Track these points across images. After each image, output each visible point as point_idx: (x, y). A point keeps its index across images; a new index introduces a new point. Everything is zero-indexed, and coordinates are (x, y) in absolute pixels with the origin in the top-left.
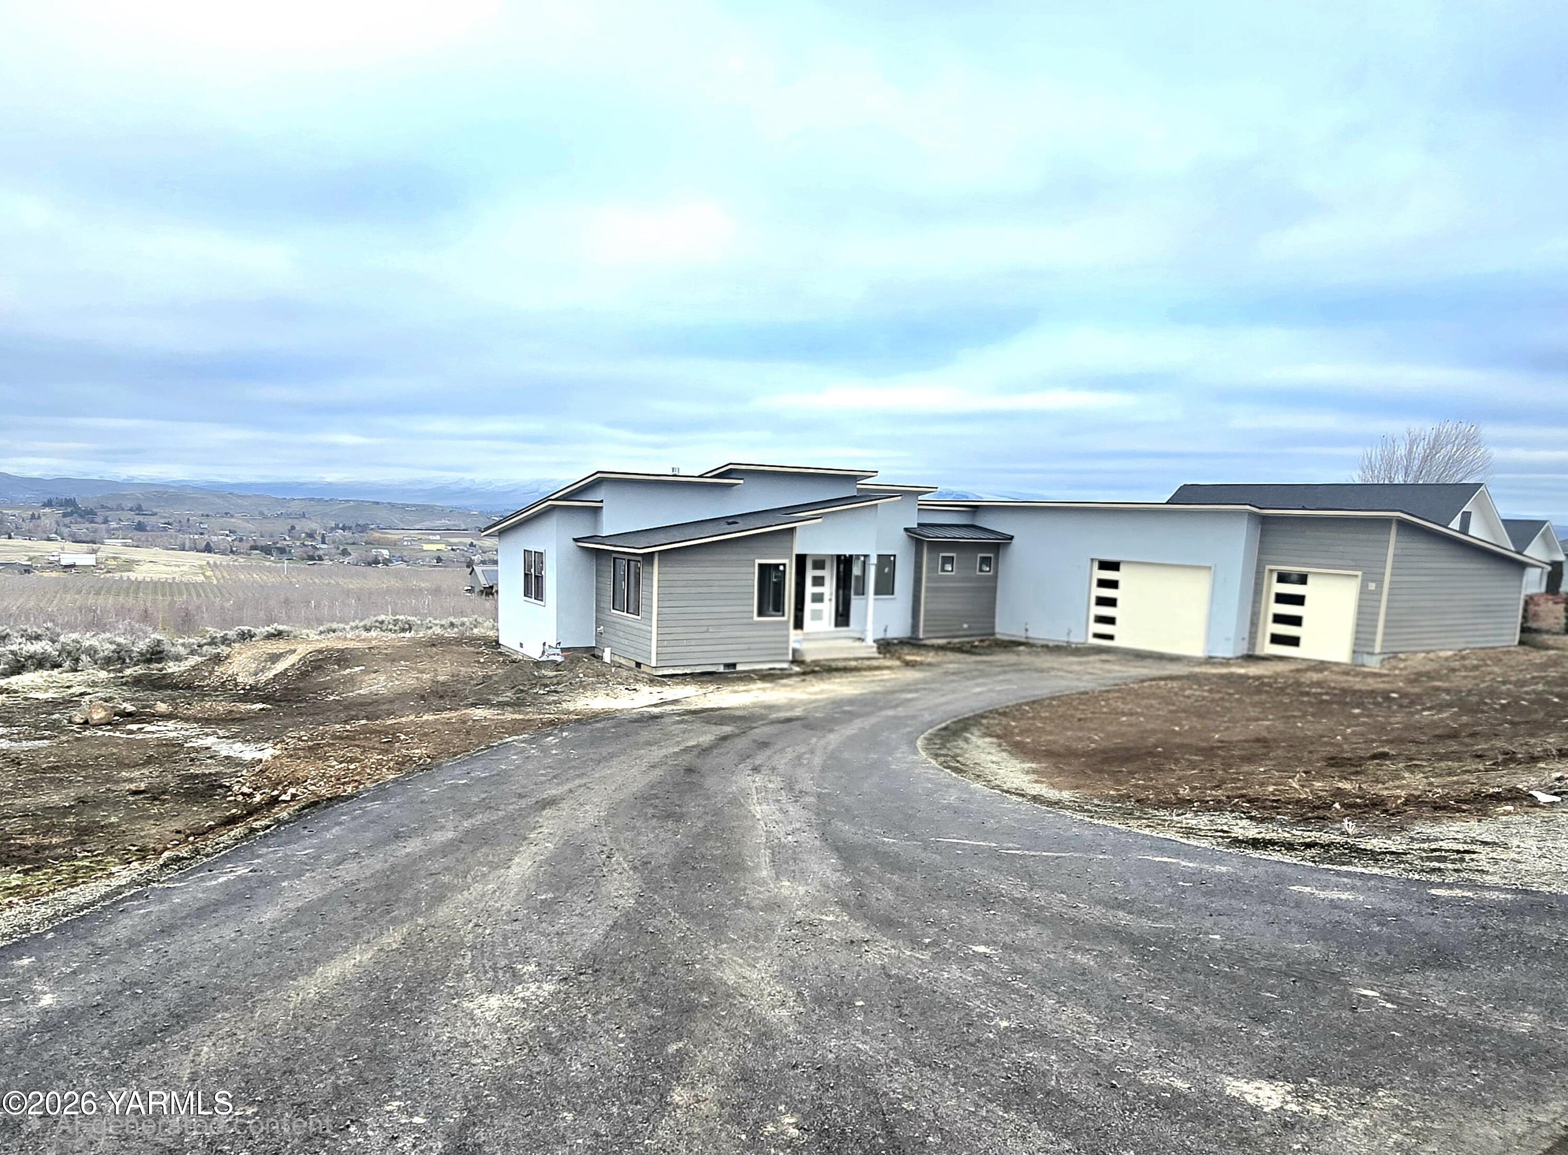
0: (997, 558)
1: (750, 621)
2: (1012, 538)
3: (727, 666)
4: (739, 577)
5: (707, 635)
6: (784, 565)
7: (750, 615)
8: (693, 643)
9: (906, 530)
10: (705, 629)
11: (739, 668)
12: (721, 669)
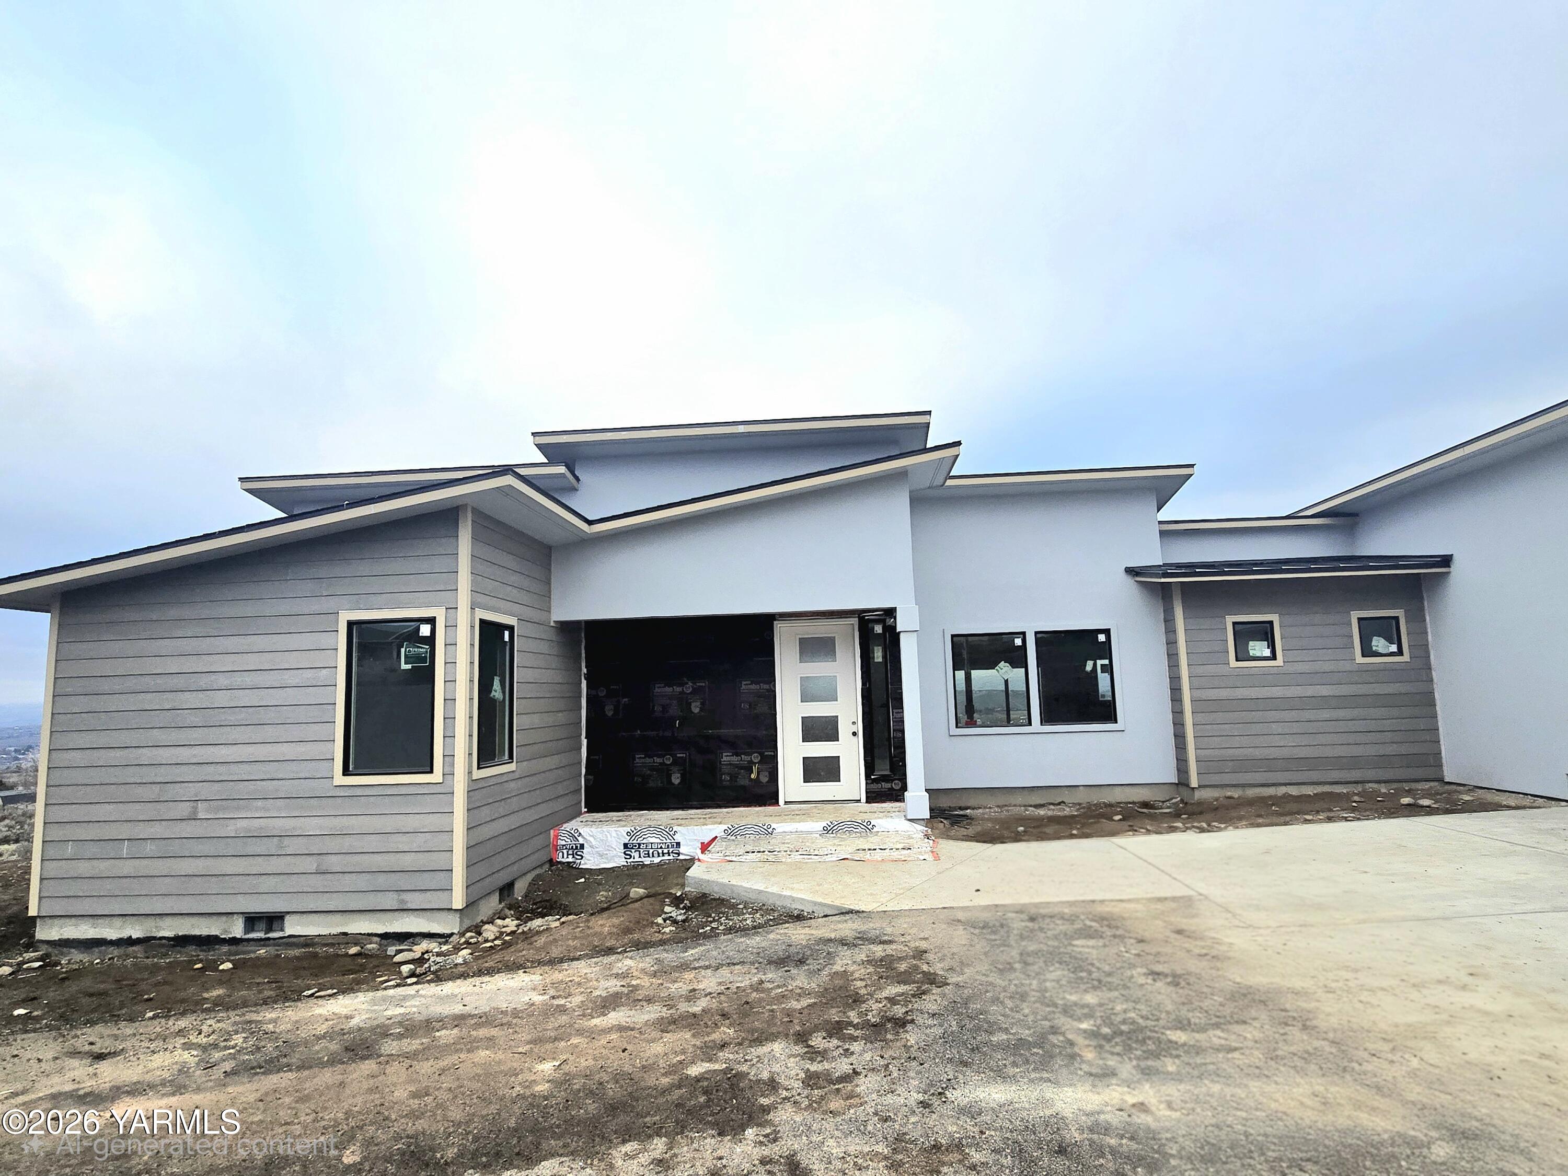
0: (1417, 617)
1: (319, 787)
2: (1446, 561)
3: (251, 920)
4: (292, 660)
5: (188, 829)
6: (432, 621)
7: (323, 767)
8: (150, 848)
9: (1131, 571)
10: (184, 810)
11: (293, 927)
12: (237, 930)
